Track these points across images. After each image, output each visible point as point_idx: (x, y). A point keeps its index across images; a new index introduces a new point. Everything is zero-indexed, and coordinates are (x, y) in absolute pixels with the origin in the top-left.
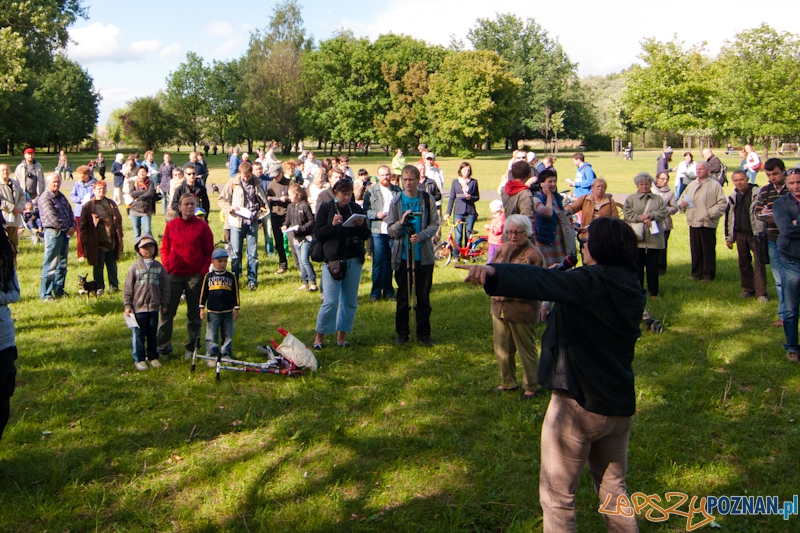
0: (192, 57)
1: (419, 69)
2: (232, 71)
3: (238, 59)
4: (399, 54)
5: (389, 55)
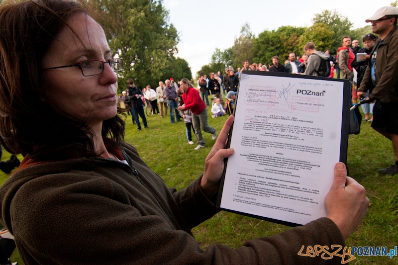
0: (217, 50)
1: (294, 36)
2: (230, 51)
3: (231, 48)
4: (286, 32)
5: (282, 34)
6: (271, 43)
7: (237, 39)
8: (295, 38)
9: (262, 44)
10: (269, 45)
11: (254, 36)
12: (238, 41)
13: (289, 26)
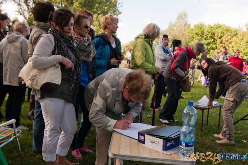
4: (221, 30)
5: (217, 30)
6: (205, 37)
7: (172, 24)
8: (229, 37)
9: (196, 36)
10: (203, 38)
11: (189, 26)
12: (173, 26)
13: (224, 25)
